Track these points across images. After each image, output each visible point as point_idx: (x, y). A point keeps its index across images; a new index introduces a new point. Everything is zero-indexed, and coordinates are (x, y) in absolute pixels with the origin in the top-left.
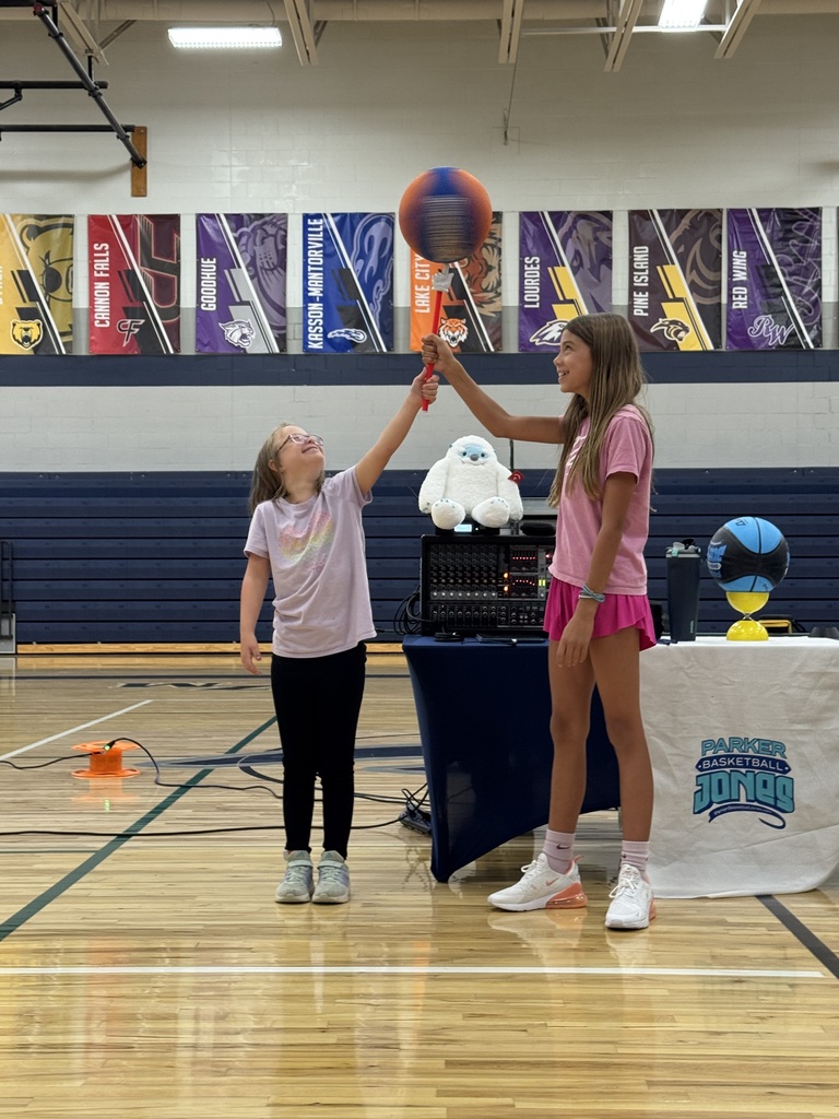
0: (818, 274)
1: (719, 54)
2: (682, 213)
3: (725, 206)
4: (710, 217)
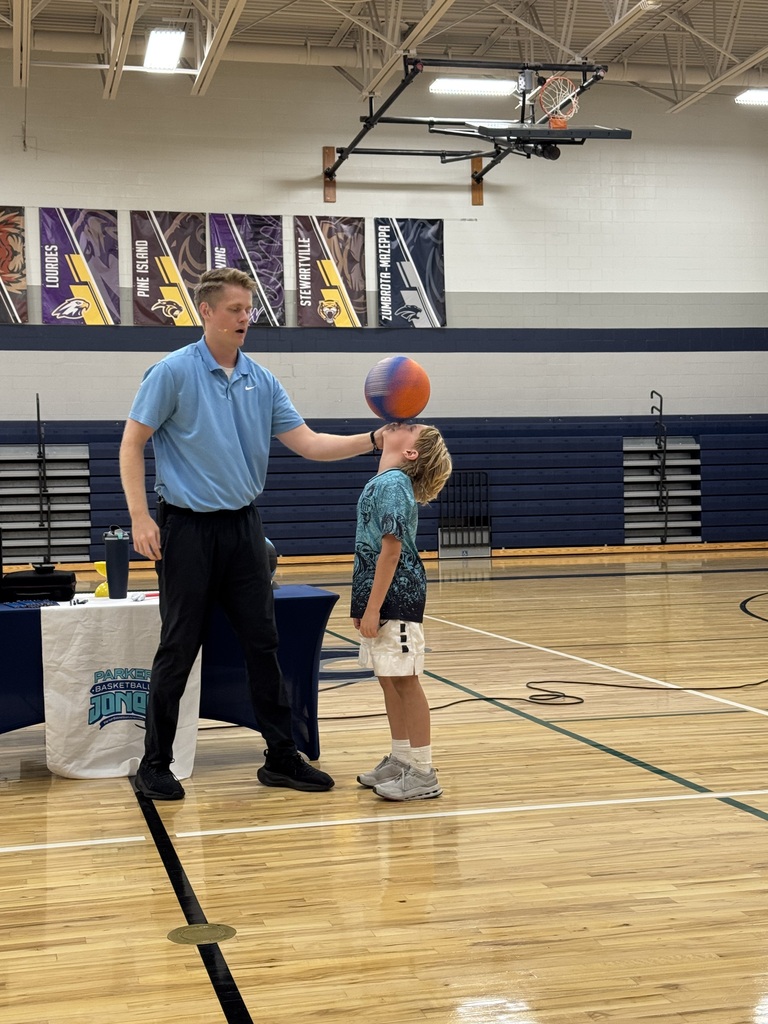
0: (280, 267)
2: (174, 215)
3: (208, 211)
4: (196, 219)
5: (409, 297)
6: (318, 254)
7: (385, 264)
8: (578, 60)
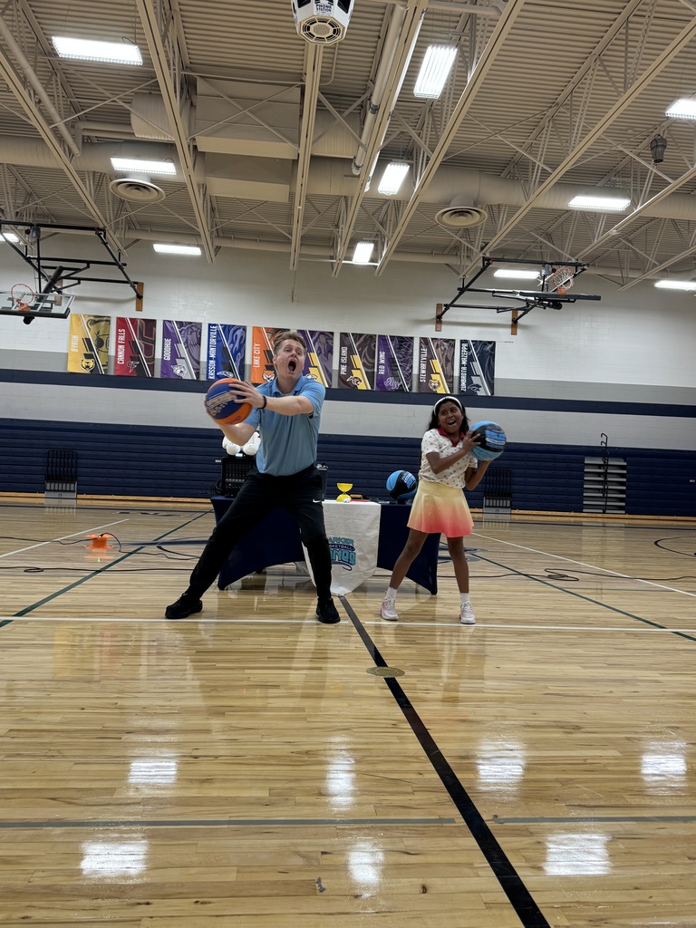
0: (412, 363)
1: (376, 275)
2: (361, 335)
3: (377, 334)
4: (371, 338)
5: (475, 380)
6: (431, 357)
7: (464, 363)
8: (574, 261)
